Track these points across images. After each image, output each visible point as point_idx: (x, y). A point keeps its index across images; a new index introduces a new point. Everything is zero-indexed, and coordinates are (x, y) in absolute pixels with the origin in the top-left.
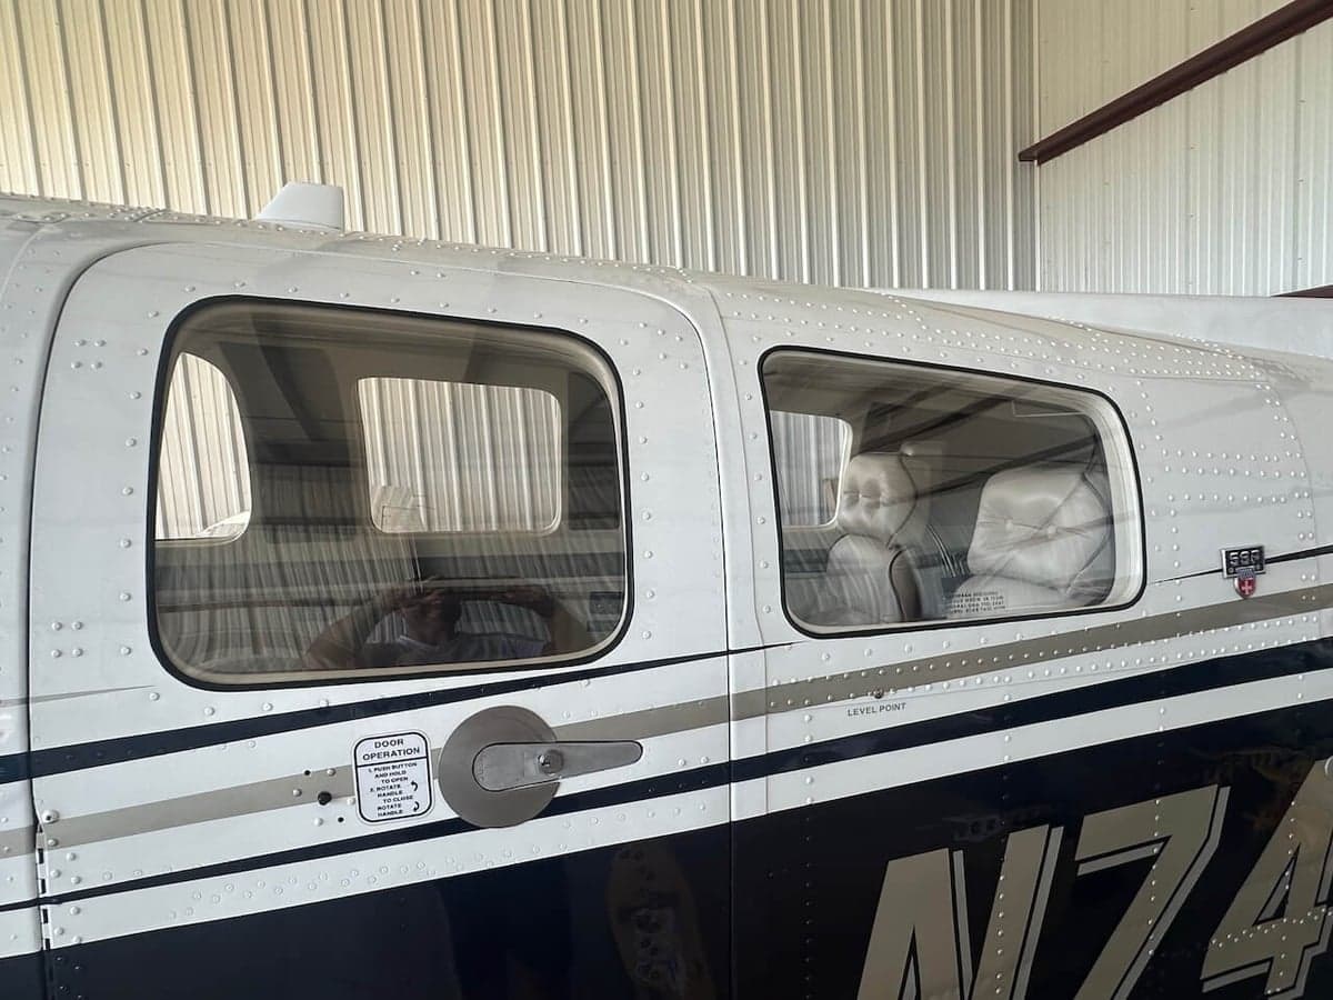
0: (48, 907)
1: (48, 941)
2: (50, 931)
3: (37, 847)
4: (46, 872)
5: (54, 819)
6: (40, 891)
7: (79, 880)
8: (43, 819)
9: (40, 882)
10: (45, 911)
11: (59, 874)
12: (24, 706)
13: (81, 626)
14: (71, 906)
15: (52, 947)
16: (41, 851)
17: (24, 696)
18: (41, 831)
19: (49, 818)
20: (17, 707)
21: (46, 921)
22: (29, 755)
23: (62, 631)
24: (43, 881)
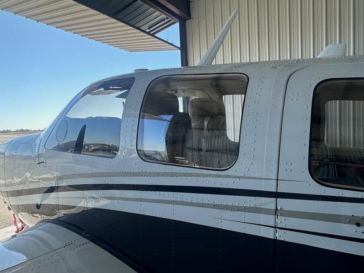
0: (278, 229)
1: (276, 237)
2: (277, 235)
3: (277, 214)
4: (278, 221)
5: (281, 209)
6: (276, 225)
7: (285, 225)
8: (279, 208)
9: (276, 223)
10: (277, 230)
11: (281, 222)
12: (277, 181)
13: (291, 164)
14: (283, 231)
15: (277, 239)
16: (277, 216)
17: (277, 178)
18: (278, 211)
19: (280, 208)
20: (275, 181)
21: (277, 232)
22: (277, 193)
23: (287, 165)
24: (277, 223)
